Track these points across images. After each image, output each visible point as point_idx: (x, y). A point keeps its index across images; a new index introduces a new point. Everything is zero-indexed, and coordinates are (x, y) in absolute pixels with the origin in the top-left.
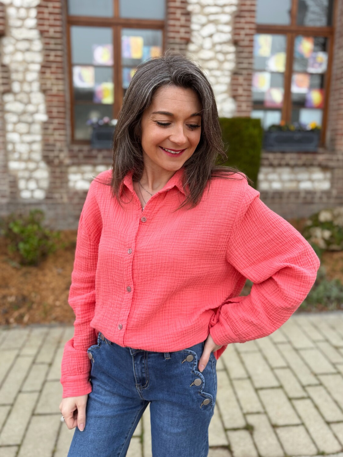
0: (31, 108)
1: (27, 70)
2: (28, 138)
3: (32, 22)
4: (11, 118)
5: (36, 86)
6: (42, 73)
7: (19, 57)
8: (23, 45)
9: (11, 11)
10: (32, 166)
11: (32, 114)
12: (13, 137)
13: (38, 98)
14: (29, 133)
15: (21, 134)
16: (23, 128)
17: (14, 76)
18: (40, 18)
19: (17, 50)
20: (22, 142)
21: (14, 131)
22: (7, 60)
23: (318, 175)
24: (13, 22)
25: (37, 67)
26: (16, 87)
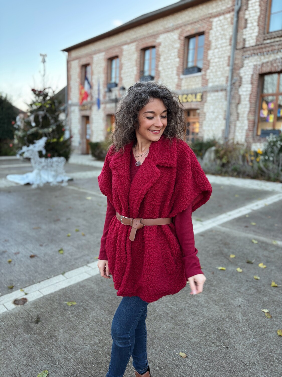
0: (243, 125)
1: (244, 113)
2: (241, 134)
3: (248, 99)
4: (237, 128)
5: (246, 118)
6: (248, 115)
7: (243, 110)
8: (244, 106)
9: (242, 97)
11: (244, 127)
12: (237, 134)
13: (246, 122)
14: (242, 132)
16: (240, 131)
17: (241, 116)
18: (250, 98)
19: (242, 108)
21: (238, 132)
22: (239, 111)
24: (242, 100)
25: (247, 113)
26: (240, 119)
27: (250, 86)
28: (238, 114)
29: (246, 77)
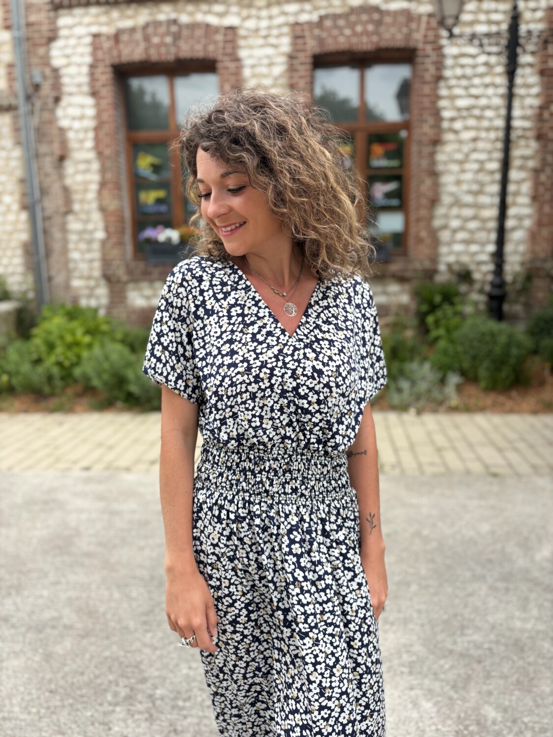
0: (90, 227)
1: (86, 191)
2: (88, 256)
3: (89, 144)
4: (73, 237)
5: (94, 205)
6: (100, 192)
7: (79, 178)
8: (82, 167)
9: (71, 135)
10: (92, 283)
11: (91, 232)
12: (75, 255)
13: (97, 218)
14: (89, 250)
15: (82, 253)
16: (83, 246)
17: (76, 197)
18: (97, 139)
19: (77, 172)
20: (83, 260)
21: (76, 249)
22: (68, 182)
23: (394, 288)
24: (73, 145)
25: (94, 187)
26: (76, 207)
27: (90, 101)
28: (66, 191)
29: (72, 70)
